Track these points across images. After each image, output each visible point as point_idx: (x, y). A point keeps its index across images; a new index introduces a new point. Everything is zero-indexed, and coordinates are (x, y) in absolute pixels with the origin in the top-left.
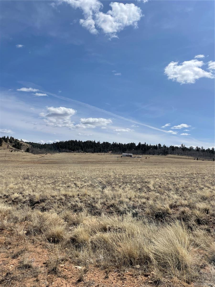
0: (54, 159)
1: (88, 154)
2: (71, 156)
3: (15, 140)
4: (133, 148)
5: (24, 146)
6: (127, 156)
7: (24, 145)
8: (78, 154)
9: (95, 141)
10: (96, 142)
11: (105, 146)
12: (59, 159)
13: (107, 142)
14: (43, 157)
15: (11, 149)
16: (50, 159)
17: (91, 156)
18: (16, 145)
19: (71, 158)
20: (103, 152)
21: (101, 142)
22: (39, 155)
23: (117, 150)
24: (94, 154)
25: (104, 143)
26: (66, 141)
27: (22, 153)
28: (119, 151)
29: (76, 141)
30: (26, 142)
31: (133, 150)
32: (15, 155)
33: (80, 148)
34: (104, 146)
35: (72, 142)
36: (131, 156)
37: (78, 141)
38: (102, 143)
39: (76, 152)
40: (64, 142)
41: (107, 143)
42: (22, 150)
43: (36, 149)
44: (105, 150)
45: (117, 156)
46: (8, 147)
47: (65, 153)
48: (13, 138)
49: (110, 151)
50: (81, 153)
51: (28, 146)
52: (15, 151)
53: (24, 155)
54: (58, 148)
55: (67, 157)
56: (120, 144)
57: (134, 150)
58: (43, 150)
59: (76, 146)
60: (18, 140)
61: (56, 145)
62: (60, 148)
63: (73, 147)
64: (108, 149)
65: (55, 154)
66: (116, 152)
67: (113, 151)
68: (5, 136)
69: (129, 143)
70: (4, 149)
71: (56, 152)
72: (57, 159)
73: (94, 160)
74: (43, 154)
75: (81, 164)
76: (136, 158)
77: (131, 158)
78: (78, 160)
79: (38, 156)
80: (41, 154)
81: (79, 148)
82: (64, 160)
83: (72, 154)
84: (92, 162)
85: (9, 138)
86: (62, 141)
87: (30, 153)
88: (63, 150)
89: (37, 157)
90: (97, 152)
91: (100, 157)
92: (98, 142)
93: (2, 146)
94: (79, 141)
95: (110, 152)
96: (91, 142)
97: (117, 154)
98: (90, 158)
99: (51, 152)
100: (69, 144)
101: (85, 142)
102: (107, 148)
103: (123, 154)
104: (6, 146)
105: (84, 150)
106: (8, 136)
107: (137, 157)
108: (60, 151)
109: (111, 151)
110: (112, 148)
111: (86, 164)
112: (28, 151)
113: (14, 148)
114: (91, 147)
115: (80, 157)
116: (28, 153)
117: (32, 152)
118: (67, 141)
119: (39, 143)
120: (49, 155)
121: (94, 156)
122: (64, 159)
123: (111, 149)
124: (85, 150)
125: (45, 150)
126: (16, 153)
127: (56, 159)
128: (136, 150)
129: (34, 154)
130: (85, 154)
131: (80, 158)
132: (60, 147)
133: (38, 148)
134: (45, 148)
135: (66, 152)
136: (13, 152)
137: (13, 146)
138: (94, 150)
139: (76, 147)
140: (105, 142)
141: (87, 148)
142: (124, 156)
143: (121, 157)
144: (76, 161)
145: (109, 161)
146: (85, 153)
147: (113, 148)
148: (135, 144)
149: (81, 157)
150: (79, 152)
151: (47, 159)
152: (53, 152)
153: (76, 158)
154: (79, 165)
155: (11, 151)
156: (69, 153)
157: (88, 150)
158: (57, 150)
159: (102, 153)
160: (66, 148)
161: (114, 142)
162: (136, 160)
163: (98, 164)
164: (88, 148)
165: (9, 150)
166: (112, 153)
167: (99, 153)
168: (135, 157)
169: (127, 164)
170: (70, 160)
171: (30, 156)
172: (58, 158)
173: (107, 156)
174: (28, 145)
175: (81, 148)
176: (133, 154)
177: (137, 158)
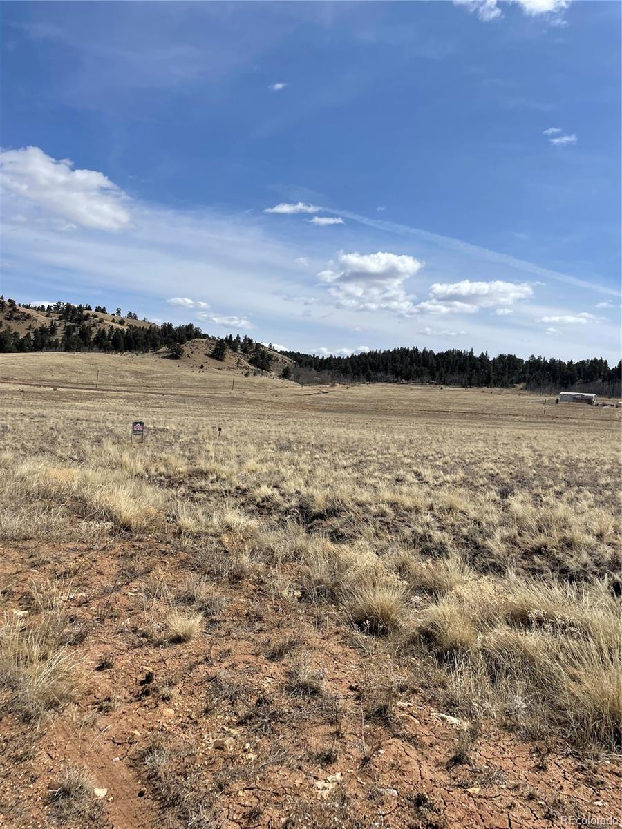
0: (353, 401)
1: (449, 390)
2: (401, 394)
3: (255, 345)
4: (600, 375)
5: (276, 363)
6: (576, 399)
7: (278, 360)
8: (420, 388)
9: (472, 352)
10: (477, 354)
11: (503, 368)
12: (367, 401)
13: (510, 356)
14: (323, 392)
15: (246, 368)
16: (343, 400)
17: (459, 395)
18: (256, 358)
19: (401, 400)
20: (495, 385)
21: (493, 356)
22: (315, 387)
23: (543, 380)
24: (469, 389)
25: (501, 357)
26: (387, 350)
27: (271, 380)
28: (551, 383)
29: (416, 350)
30: (281, 352)
31: (600, 381)
32: (255, 385)
33: (426, 370)
34: (500, 365)
35: (404, 353)
36: (589, 401)
37: (421, 350)
38: (496, 356)
39: (415, 384)
40: (382, 352)
41: (512, 358)
42: (273, 373)
43: (308, 372)
44: (505, 379)
45: (543, 398)
46: (238, 363)
47: (384, 384)
48: (250, 341)
49: (519, 382)
50: (429, 387)
51: (288, 362)
52: (254, 375)
53: (277, 387)
54: (364, 370)
55: (390, 395)
56: (553, 361)
57: (603, 381)
58: (325, 374)
59: (414, 364)
60: (263, 346)
61: (360, 362)
62: (369, 370)
63: (407, 367)
64: (514, 378)
65: (355, 387)
66: (539, 385)
67: (529, 383)
68: (231, 335)
69: (585, 360)
70: (230, 368)
71: (359, 381)
72: (362, 401)
73: (468, 409)
74: (323, 384)
75: (429, 419)
76: (607, 407)
77: (590, 406)
78: (421, 404)
79: (311, 390)
80: (320, 384)
81: (424, 372)
82: (381, 403)
83: (402, 387)
84: (461, 415)
85: (242, 341)
86: (375, 350)
87: (292, 380)
88: (379, 375)
89: (310, 393)
90: (479, 385)
91: (487, 400)
92: (483, 354)
93: (225, 359)
94: (424, 351)
95: (520, 386)
96: (459, 353)
97: (541, 393)
98: (456, 400)
99: (346, 380)
100: (394, 360)
101: (441, 355)
102: (511, 373)
103: (562, 393)
104: (233, 361)
105: (437, 376)
106: (238, 335)
107: (612, 405)
108: (369, 380)
109: (524, 382)
110: (527, 375)
111: (444, 420)
112: (285, 374)
113: (252, 367)
114: (460, 368)
115: (424, 397)
116: (286, 381)
117: (297, 379)
118: (389, 351)
119: (314, 355)
120: (339, 388)
121: (468, 397)
122: (381, 401)
123: (525, 378)
124: (441, 378)
125: (329, 374)
126: (258, 379)
127: (358, 401)
128: (609, 381)
129: (302, 384)
130: (442, 388)
131: (426, 400)
132: (369, 367)
133: (313, 369)
134: (330, 369)
135: (385, 382)
136: (251, 378)
137: (251, 362)
138: (470, 379)
139: (415, 367)
140: (506, 354)
141: (446, 372)
142: (565, 399)
143: (557, 401)
144: (415, 408)
145: (516, 413)
146: (442, 386)
147: (531, 373)
148: (606, 361)
149: (430, 396)
150: (422, 383)
151: (334, 400)
152: (350, 380)
153: (413, 400)
154: (422, 419)
155: (246, 375)
156: (396, 385)
157: (449, 378)
158: (362, 375)
159: (493, 389)
160: (385, 370)
161: (533, 356)
162: (608, 415)
163: (480, 419)
164: (452, 373)
165: (241, 371)
166: (526, 388)
167: (484, 389)
168: (604, 405)
169: (575, 424)
170: (397, 404)
171: (291, 388)
172: (364, 399)
173: (511, 397)
174: (287, 359)
175: (430, 372)
176: (599, 393)
177: (611, 408)
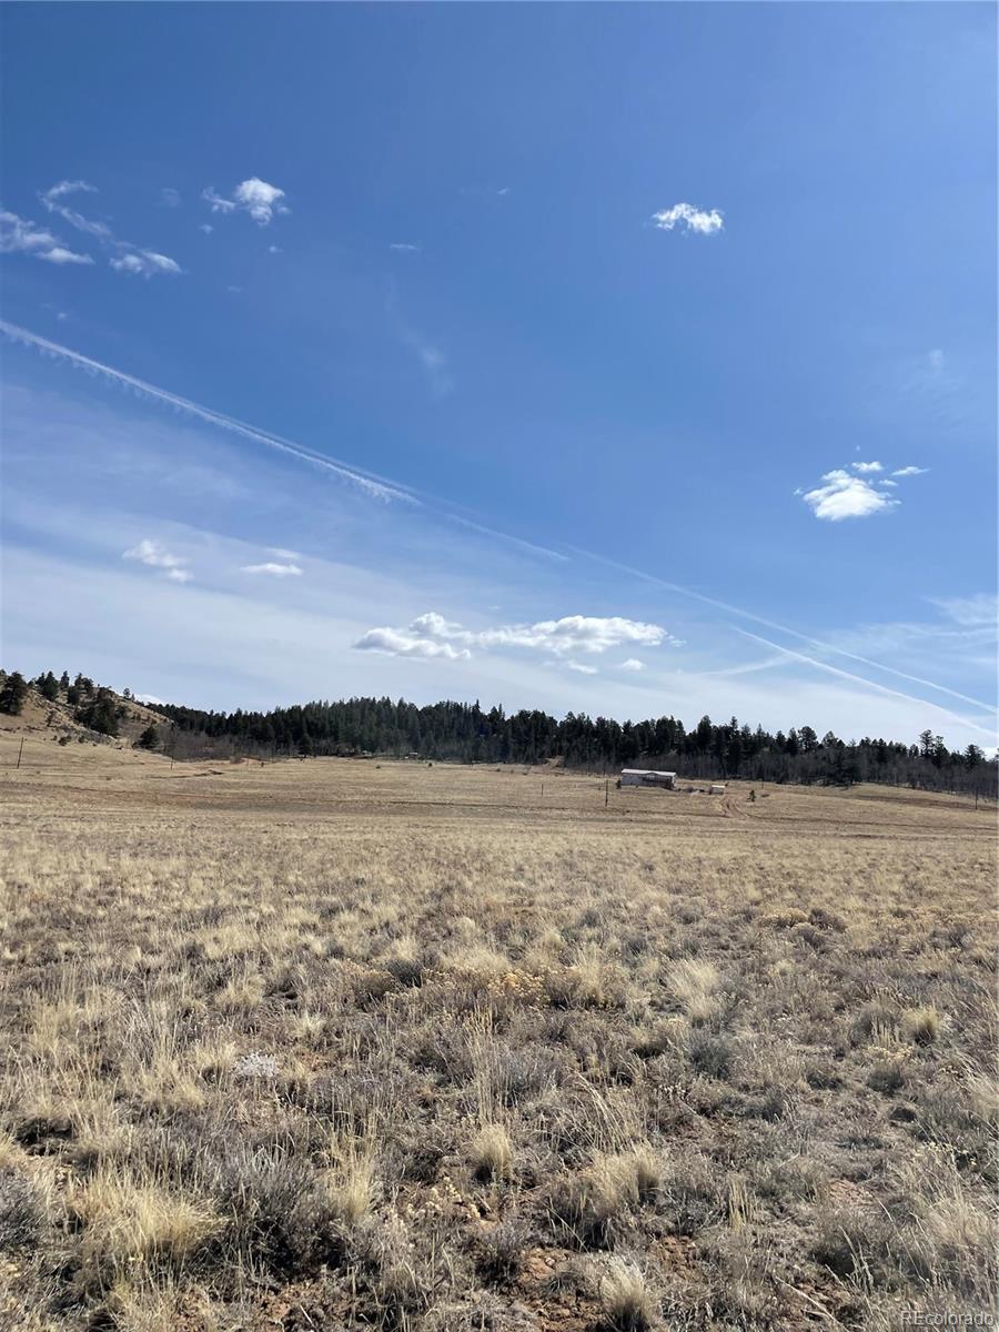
1: (442, 769)
2: (360, 775)
3: (96, 692)
4: (673, 744)
5: (135, 724)
6: (646, 781)
7: (139, 718)
8: (393, 764)
9: (477, 706)
10: (486, 710)
11: (527, 733)
12: (295, 787)
13: (536, 713)
14: (215, 773)
15: (65, 729)
17: (460, 775)
18: (91, 712)
19: (358, 784)
20: (516, 761)
21: (510, 713)
22: (202, 764)
23: (590, 751)
24: (475, 766)
25: (523, 714)
28: (602, 757)
30: (151, 706)
31: (673, 752)
33: (403, 735)
34: (523, 728)
35: (367, 705)
36: (667, 784)
37: (395, 702)
38: (516, 714)
39: (386, 758)
40: (330, 705)
41: (538, 716)
43: (193, 738)
44: (531, 749)
45: (601, 780)
46: (49, 720)
47: (332, 758)
48: (88, 683)
49: (553, 755)
50: (410, 764)
51: (158, 721)
52: (81, 741)
53: (123, 764)
55: (340, 777)
56: (601, 722)
57: (679, 753)
58: (224, 742)
59: (384, 725)
60: (112, 693)
61: (290, 721)
63: (371, 730)
64: (544, 748)
65: (278, 764)
66: (584, 759)
67: (568, 756)
68: (50, 674)
69: (649, 720)
70: (31, 729)
71: (287, 754)
72: (285, 787)
73: (478, 798)
74: (219, 759)
76: (696, 793)
77: (669, 792)
79: (191, 769)
81: (400, 738)
82: (321, 791)
83: (364, 764)
86: (317, 702)
87: (159, 752)
88: (323, 743)
89: (185, 773)
90: (490, 760)
91: (506, 783)
92: (494, 709)
93: (23, 712)
94: (401, 703)
95: (555, 761)
96: (458, 708)
97: (590, 771)
98: (457, 784)
99: (262, 751)
100: (350, 719)
101: (428, 711)
102: (540, 741)
103: (625, 771)
104: (40, 716)
105: (423, 742)
106: (65, 673)
107: (702, 791)
108: (305, 751)
109: (560, 754)
110: (565, 744)
112: (147, 741)
113: (80, 727)
114: (459, 734)
115: (402, 779)
117: (169, 751)
118: (341, 703)
120: (249, 765)
121: (475, 778)
123: (561, 748)
124: (429, 748)
125: (231, 741)
126: (88, 749)
128: (687, 753)
130: (430, 765)
131: (405, 785)
132: (305, 730)
133: (203, 734)
134: (235, 733)
135: (332, 755)
136: (72, 747)
137: (79, 718)
138: (476, 748)
139: (385, 730)
140: (530, 709)
141: (436, 738)
142: (630, 781)
143: (619, 785)
144: (385, 799)
146: (430, 761)
147: (569, 741)
148: (680, 723)
149: (411, 778)
150: (397, 757)
152: (269, 751)
153: (381, 785)
154: (398, 819)
155: (63, 742)
156: (352, 760)
157: (441, 749)
158: (292, 746)
159: (513, 766)
160: (335, 735)
161: (570, 714)
166: (564, 765)
167: (500, 766)
168: (691, 790)
173: (544, 778)
174: (158, 717)
176: (680, 774)
177: (701, 795)
